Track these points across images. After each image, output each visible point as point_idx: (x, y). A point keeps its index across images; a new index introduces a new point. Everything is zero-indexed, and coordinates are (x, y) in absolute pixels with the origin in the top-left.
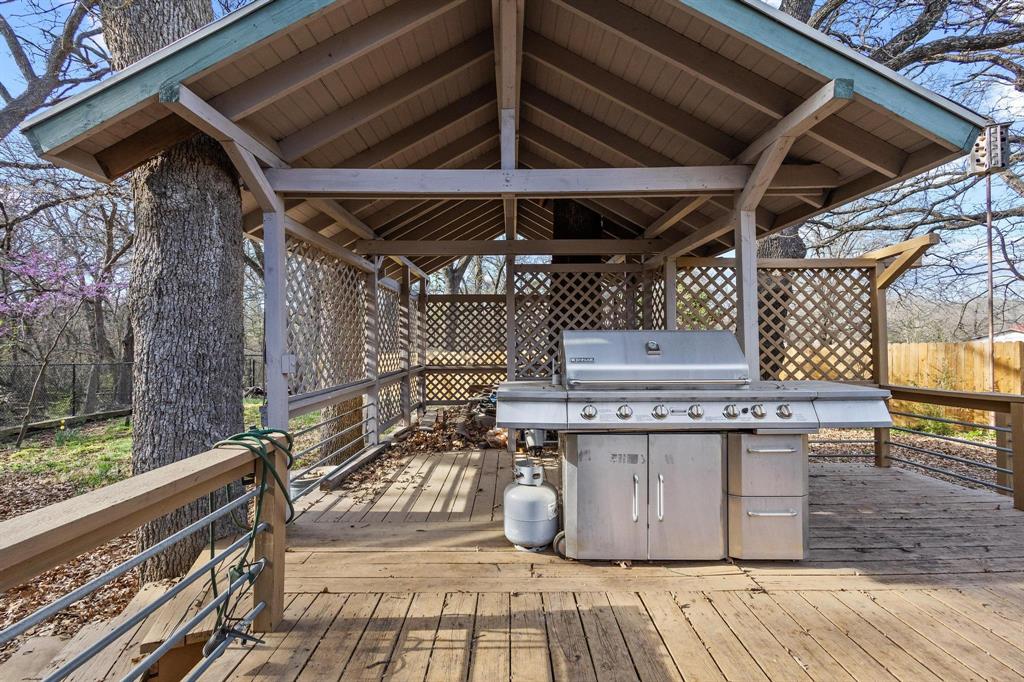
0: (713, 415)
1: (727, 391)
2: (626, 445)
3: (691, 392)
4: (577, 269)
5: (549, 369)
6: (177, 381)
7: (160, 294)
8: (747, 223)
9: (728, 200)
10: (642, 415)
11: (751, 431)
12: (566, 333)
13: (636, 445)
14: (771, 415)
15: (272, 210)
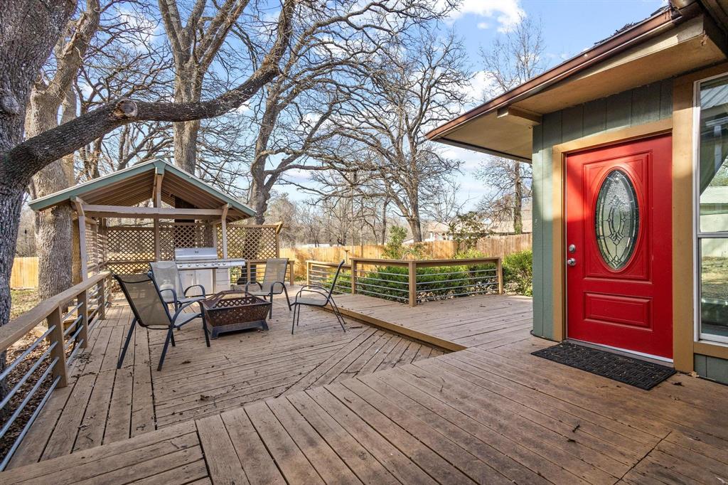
0: (209, 265)
1: (212, 260)
2: (188, 272)
3: (206, 261)
4: (184, 224)
5: (172, 258)
6: (59, 263)
7: (54, 240)
8: (224, 223)
9: (219, 217)
10: (193, 266)
11: (217, 268)
12: (176, 250)
13: (193, 272)
14: (221, 265)
15: (82, 215)
